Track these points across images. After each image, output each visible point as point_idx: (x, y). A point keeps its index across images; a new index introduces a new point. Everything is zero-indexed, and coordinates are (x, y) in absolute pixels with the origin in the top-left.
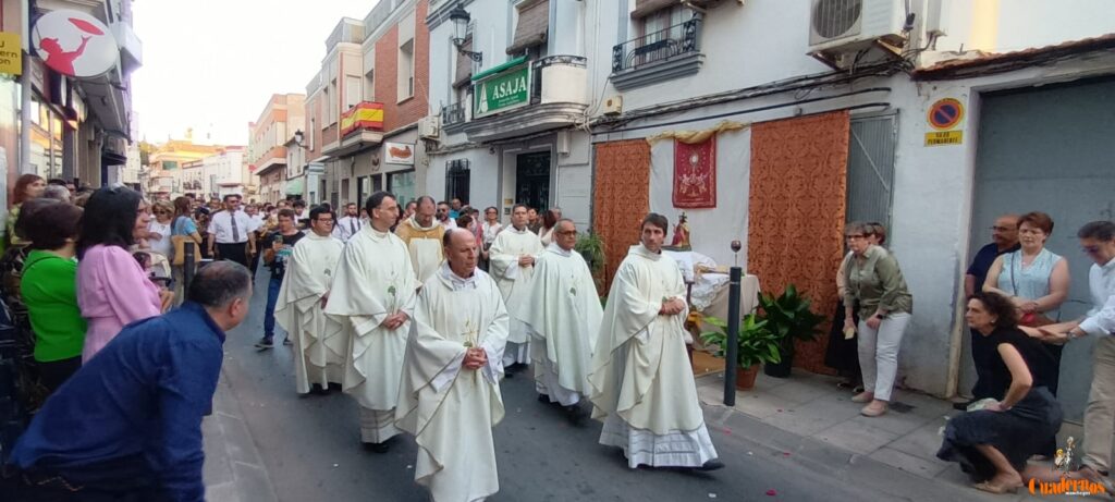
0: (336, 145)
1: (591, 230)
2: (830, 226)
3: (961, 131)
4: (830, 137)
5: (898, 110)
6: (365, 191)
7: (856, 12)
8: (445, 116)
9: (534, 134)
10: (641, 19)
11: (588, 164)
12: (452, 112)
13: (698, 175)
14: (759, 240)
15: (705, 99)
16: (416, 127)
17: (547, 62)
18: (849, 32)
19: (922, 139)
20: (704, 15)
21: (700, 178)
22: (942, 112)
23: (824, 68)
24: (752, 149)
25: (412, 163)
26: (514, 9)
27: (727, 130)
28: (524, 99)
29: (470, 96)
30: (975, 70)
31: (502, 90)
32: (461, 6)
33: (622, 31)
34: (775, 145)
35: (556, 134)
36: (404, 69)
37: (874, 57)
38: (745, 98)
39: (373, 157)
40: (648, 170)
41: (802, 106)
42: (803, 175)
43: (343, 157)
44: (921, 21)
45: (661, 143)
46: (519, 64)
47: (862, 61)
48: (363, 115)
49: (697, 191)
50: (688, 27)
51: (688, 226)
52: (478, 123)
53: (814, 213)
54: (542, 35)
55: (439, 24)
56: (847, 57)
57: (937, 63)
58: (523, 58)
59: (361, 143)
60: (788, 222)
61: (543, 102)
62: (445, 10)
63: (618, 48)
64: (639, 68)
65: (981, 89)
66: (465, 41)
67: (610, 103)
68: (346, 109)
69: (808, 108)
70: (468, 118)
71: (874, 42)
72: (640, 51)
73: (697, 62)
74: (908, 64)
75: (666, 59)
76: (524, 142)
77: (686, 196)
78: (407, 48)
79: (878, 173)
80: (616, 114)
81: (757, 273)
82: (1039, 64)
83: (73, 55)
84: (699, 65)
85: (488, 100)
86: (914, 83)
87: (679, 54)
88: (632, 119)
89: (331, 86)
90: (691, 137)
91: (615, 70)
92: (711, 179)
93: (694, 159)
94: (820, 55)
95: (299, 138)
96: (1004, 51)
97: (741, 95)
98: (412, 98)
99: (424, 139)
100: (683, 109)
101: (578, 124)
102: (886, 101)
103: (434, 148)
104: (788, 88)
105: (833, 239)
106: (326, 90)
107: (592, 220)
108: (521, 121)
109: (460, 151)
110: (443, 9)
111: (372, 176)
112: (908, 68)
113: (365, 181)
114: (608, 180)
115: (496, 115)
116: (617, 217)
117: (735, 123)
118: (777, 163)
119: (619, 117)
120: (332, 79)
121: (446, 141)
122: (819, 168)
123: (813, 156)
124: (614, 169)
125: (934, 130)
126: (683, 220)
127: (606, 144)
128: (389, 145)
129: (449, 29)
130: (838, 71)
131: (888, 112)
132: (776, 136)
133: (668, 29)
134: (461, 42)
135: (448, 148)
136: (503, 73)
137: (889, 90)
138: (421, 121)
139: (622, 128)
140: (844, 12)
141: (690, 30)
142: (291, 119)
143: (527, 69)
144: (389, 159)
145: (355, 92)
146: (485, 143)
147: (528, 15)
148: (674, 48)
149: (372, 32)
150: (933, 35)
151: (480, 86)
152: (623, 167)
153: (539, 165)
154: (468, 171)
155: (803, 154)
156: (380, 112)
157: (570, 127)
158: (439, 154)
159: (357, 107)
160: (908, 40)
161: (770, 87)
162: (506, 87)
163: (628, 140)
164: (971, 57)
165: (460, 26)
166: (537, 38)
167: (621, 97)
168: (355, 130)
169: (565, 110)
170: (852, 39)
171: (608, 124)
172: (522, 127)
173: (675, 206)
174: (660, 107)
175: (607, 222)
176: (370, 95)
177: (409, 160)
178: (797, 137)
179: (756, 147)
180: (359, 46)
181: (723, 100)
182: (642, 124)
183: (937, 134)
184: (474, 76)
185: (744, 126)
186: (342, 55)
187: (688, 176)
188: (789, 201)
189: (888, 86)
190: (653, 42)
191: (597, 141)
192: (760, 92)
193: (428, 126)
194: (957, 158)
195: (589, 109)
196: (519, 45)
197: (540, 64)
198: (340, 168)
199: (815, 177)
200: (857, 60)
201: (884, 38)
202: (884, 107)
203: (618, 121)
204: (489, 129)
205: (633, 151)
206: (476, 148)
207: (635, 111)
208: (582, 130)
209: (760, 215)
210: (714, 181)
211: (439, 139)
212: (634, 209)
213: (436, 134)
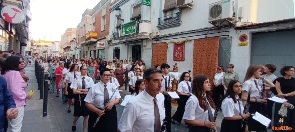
0: (84, 42)
1: (152, 66)
2: (214, 66)
3: (247, 43)
4: (214, 43)
5: (231, 37)
6: (92, 54)
7: (220, 12)
8: (113, 35)
9: (137, 40)
10: (165, 11)
11: (151, 49)
12: (115, 34)
13: (180, 52)
14: (196, 70)
15: (182, 33)
16: (106, 38)
17: (141, 22)
18: (219, 17)
19: (237, 44)
20: (182, 11)
21: (180, 53)
22: (242, 38)
23: (212, 26)
24: (194, 46)
26: (132, 8)
27: (187, 41)
28: (134, 31)
29: (120, 30)
30: (251, 27)
31: (129, 29)
32: (118, 7)
33: (160, 15)
34: (200, 45)
35: (143, 41)
36: (103, 23)
37: (225, 23)
38: (192, 33)
39: (94, 45)
40: (167, 51)
41: (207, 35)
42: (207, 53)
43: (86, 45)
44: (237, 14)
45: (170, 44)
46: (133, 22)
47: (222, 24)
48: (92, 34)
49: (180, 56)
50: (178, 14)
51: (177, 66)
52: (122, 37)
53: (210, 63)
54: (140, 15)
55: (112, 11)
56: (218, 23)
57: (241, 25)
58: (134, 21)
59: (91, 42)
60: (203, 65)
61: (140, 32)
62: (114, 8)
63: (159, 19)
64: (165, 24)
65: (252, 32)
66: (119, 16)
67: (157, 33)
68: (87, 32)
69: (208, 36)
70: (120, 36)
71: (225, 20)
72: (165, 20)
73: (180, 23)
74: (234, 25)
75: (172, 22)
76: (134, 42)
77: (177, 58)
78: (104, 17)
79: (226, 53)
80: (159, 36)
82: (267, 26)
83: (12, 18)
84: (180, 24)
85: (125, 31)
86: (235, 30)
87: (175, 21)
88: (163, 37)
89: (83, 27)
90: (178, 42)
91: (158, 24)
93: (179, 48)
94: (211, 22)
95: (74, 40)
96: (258, 23)
97: (191, 32)
98: (105, 30)
99: (108, 41)
100: (176, 35)
101: (149, 38)
103: (110, 43)
104: (203, 30)
105: (215, 70)
106: (82, 27)
107: (152, 64)
108: (134, 37)
109: (117, 44)
110: (114, 7)
111: (94, 50)
112: (234, 26)
113: (92, 52)
114: (156, 53)
115: (127, 35)
117: (190, 39)
118: (200, 50)
120: (84, 25)
121: (114, 42)
122: (211, 51)
123: (210, 48)
124: (158, 50)
125: (240, 42)
126: (176, 64)
127: (156, 44)
128: (98, 42)
129: (115, 13)
130: (216, 26)
131: (229, 37)
132: (200, 43)
133: (172, 14)
134: (118, 16)
135: (114, 44)
136: (129, 25)
137: (229, 32)
138: (107, 36)
139: (160, 39)
140: (217, 12)
141: (178, 15)
142: (73, 35)
143: (135, 24)
144: (98, 46)
145: (90, 28)
146: (124, 42)
147: (136, 10)
148: (174, 19)
149: (94, 13)
150: (240, 18)
151: (123, 28)
152: (160, 50)
153: (138, 49)
154: (119, 50)
155: (207, 48)
156: (96, 34)
157: (146, 39)
158: (111, 45)
159: (90, 32)
160: (234, 19)
161: (199, 30)
162: (130, 28)
163: (161, 43)
164: (250, 24)
165: (118, 12)
166: (138, 15)
167: (160, 32)
168: (90, 38)
170: (219, 18)
171: (156, 38)
172: (134, 39)
173: (174, 60)
174: (170, 34)
176: (94, 29)
177: (104, 46)
178: (205, 43)
179: (195, 45)
180: (91, 16)
181: (186, 33)
182: (165, 39)
183: (241, 43)
184: (121, 25)
185: (192, 40)
186: (86, 18)
187: (177, 52)
188: (204, 59)
189: (229, 31)
190: (168, 17)
191: (153, 43)
192: (196, 31)
193: (109, 38)
194: (246, 50)
195: (151, 35)
196: (133, 17)
197: (139, 22)
198: (85, 48)
199: (210, 53)
200: (221, 24)
201: (228, 19)
202: (227, 36)
203: (159, 38)
204: (125, 39)
205: (163, 46)
206: (122, 44)
207: (164, 35)
208: (150, 40)
209: (196, 63)
210: (184, 54)
211: (112, 41)
212: (163, 61)
213: (111, 40)
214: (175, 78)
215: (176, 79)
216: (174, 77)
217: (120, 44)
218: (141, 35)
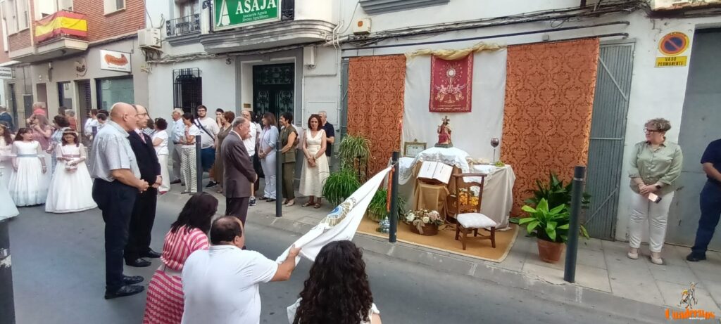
0: (31, 50)
2: (583, 126)
3: (686, 57)
4: (582, 59)
5: (635, 40)
6: (66, 95)
8: (169, 28)
9: (279, 47)
11: (336, 75)
12: (178, 26)
13: (455, 86)
14: (513, 137)
15: (457, 24)
16: (134, 37)
19: (653, 62)
21: (457, 88)
23: (576, 4)
24: (508, 66)
25: (129, 71)
27: (485, 50)
28: (274, 15)
29: (207, 10)
30: (702, 11)
31: (247, 5)
35: (305, 48)
39: (77, 64)
40: (403, 80)
41: (549, 33)
42: (556, 87)
43: (37, 63)
45: (416, 58)
48: (62, 23)
49: (455, 98)
52: (216, 35)
53: (565, 117)
59: (64, 50)
61: (297, 18)
67: (360, 24)
68: (39, 17)
69: (555, 36)
70: (205, 29)
74: (645, 5)
76: (266, 54)
77: (442, 103)
79: (618, 87)
80: (367, 33)
81: (510, 163)
85: (229, 14)
86: (649, 19)
88: (384, 38)
92: (468, 89)
93: (451, 73)
98: (124, 11)
99: (143, 48)
101: (328, 41)
102: (626, 32)
103: (155, 56)
104: (537, 19)
105: (585, 136)
108: (272, 35)
109: (189, 61)
111: (75, 81)
112: (645, 7)
113: (64, 85)
115: (233, 29)
116: (373, 119)
117: (493, 44)
118: (531, 78)
119: (370, 36)
121: (172, 51)
122: (571, 83)
123: (564, 72)
125: (663, 55)
126: (446, 122)
127: (357, 59)
128: (103, 52)
130: (585, 6)
131: (626, 40)
132: (532, 57)
135: (175, 58)
137: (628, 23)
138: (139, 32)
139: (372, 45)
144: (101, 66)
146: (219, 54)
152: (378, 78)
153: (277, 76)
154: (199, 80)
155: (556, 70)
156: (85, 21)
157: (317, 43)
158: (162, 63)
159: (55, 16)
162: (251, 4)
163: (380, 56)
168: (53, 37)
169: (316, 27)
171: (358, 41)
172: (272, 40)
173: (431, 111)
175: (362, 124)
176: (67, 5)
177: (127, 67)
178: (550, 57)
179: (512, 64)
182: (393, 42)
183: (666, 59)
185: (500, 47)
187: (446, 86)
189: (628, 20)
191: (346, 55)
192: (512, 20)
193: (151, 34)
194: (681, 74)
195: (338, 28)
198: (33, 73)
202: (622, 36)
203: (367, 40)
204: (233, 41)
205: (387, 65)
206: (209, 58)
207: (386, 32)
208: (331, 46)
209: (514, 118)
210: (471, 91)
211: (160, 49)
212: (390, 111)
213: (159, 45)
214: (457, 165)
215: (460, 170)
216: (453, 163)
217: (200, 59)
218: (306, 29)
